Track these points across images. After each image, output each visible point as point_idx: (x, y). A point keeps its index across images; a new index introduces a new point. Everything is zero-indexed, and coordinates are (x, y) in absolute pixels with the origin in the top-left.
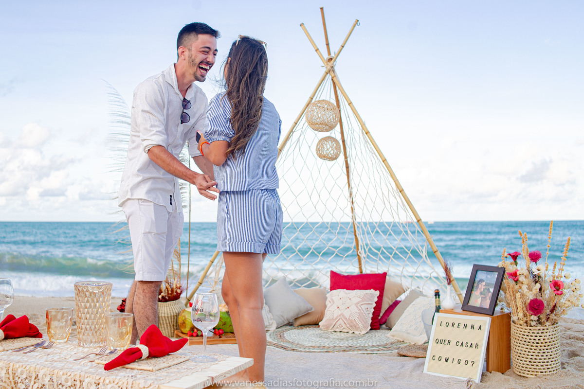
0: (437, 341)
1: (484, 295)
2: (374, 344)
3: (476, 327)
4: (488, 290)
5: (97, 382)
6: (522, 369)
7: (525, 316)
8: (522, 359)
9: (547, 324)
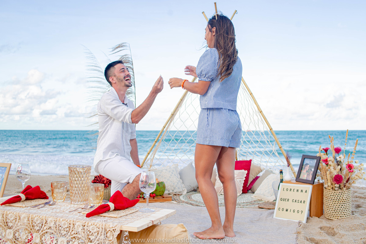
0: (281, 199)
1: (309, 172)
2: (245, 202)
3: (304, 191)
4: (311, 169)
5: (84, 225)
6: (330, 215)
7: (332, 184)
8: (330, 209)
9: (344, 189)
